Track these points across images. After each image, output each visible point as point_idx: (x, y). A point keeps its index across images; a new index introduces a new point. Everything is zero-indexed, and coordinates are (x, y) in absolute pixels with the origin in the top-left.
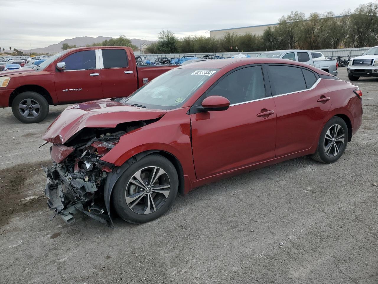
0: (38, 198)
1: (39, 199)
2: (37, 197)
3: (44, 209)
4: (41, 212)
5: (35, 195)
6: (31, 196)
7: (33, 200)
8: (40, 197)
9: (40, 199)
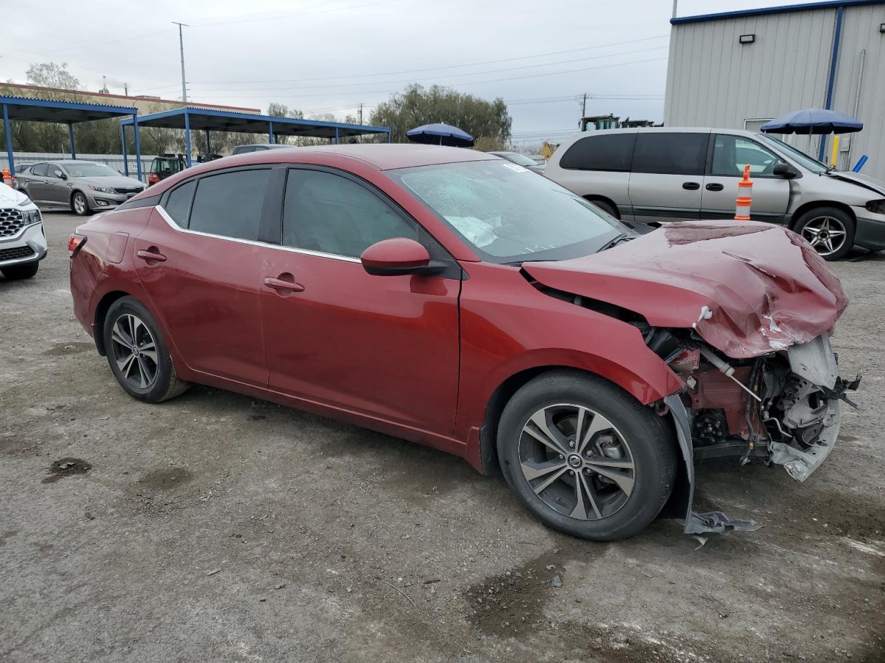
0: (845, 533)
1: (846, 530)
2: (845, 540)
3: (842, 492)
4: (854, 489)
5: (852, 551)
6: (865, 556)
7: (862, 537)
8: (838, 534)
9: (841, 526)
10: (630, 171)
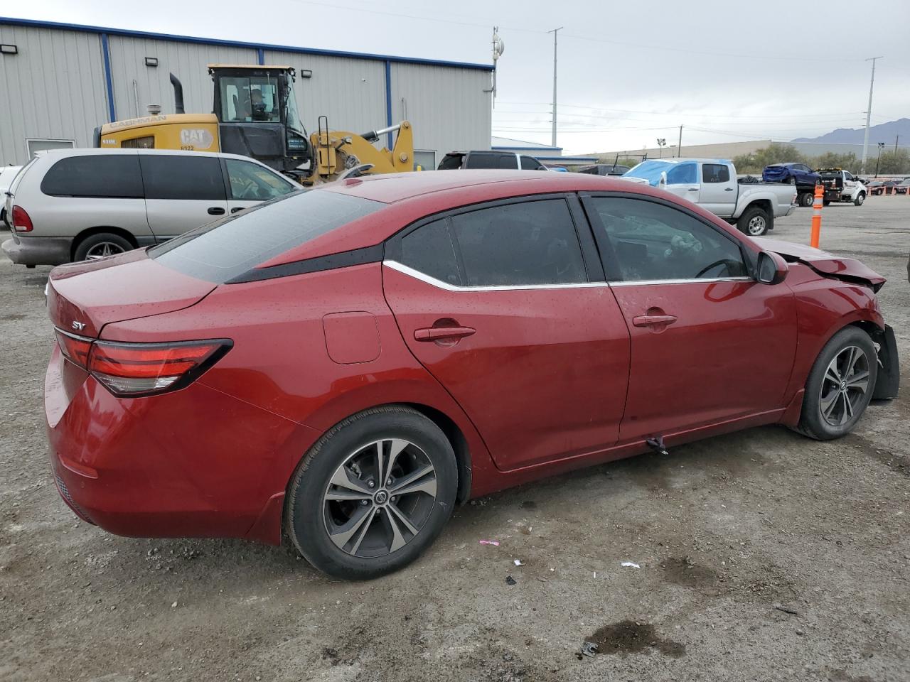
10: (144, 198)
